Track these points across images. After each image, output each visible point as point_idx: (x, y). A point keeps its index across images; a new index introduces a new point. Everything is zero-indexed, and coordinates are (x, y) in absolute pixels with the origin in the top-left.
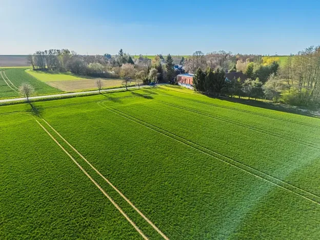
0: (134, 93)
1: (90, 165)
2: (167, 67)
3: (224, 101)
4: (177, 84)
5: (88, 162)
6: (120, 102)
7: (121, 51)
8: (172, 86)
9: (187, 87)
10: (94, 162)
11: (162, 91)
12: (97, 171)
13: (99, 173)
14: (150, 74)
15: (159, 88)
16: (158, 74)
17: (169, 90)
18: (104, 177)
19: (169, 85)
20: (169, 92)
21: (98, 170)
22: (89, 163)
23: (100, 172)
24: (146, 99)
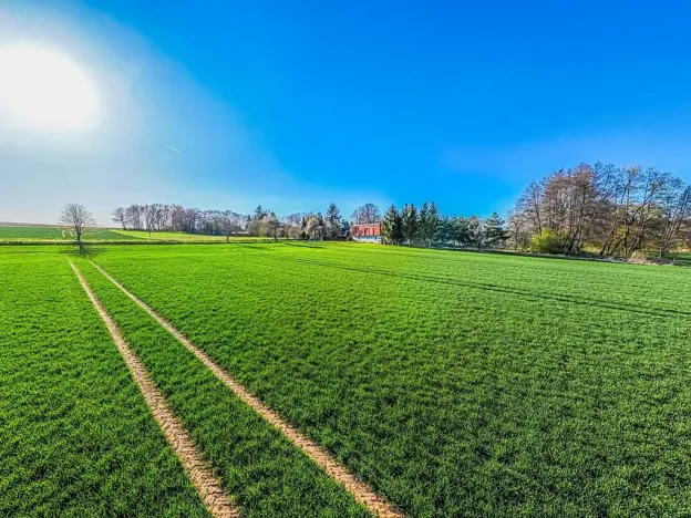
1: (199, 354)
4: (351, 240)
5: (185, 342)
7: (259, 208)
9: (369, 240)
10: (219, 344)
12: (238, 390)
13: (251, 401)
16: (319, 227)
18: (297, 440)
21: (247, 383)
22: (191, 348)
23: (260, 395)
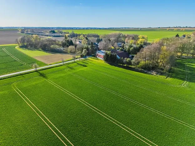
0: (78, 64)
2: (91, 47)
3: (116, 67)
4: (96, 57)
6: (74, 69)
8: (94, 58)
9: (101, 59)
11: (90, 61)
14: (83, 52)
15: (88, 59)
16: (87, 51)
17: (93, 61)
19: (93, 57)
20: (93, 62)
24: (84, 67)
